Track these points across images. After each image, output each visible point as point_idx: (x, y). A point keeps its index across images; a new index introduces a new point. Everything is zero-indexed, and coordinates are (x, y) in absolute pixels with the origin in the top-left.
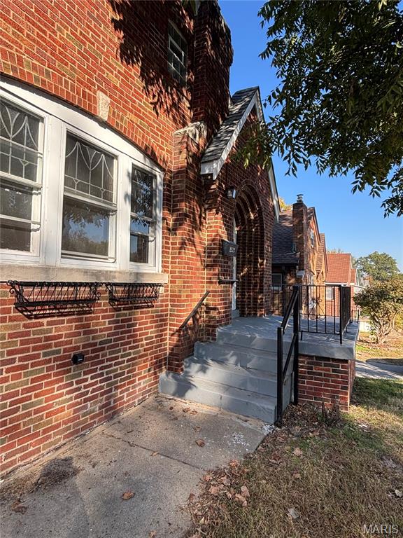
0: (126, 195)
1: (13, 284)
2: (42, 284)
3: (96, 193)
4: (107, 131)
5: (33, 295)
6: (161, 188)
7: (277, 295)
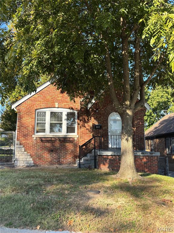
0: (66, 115)
1: (40, 138)
2: (44, 137)
3: (58, 121)
4: (59, 108)
5: (44, 139)
6: (77, 115)
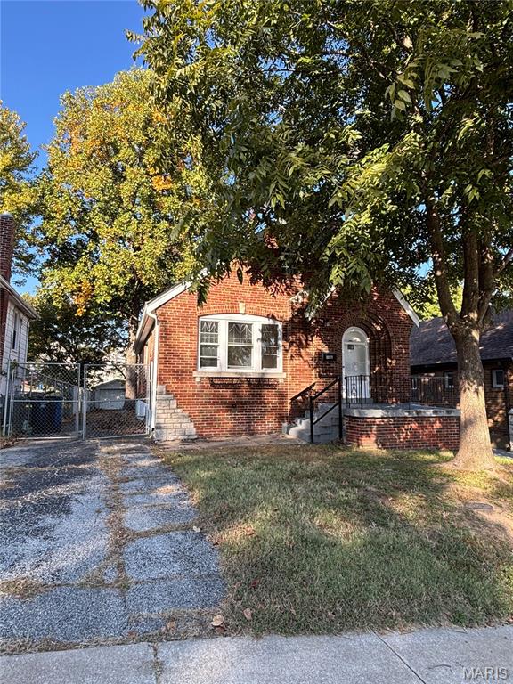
1: (209, 378)
4: (247, 315)
5: (217, 381)
6: (281, 330)
7: (500, 394)
